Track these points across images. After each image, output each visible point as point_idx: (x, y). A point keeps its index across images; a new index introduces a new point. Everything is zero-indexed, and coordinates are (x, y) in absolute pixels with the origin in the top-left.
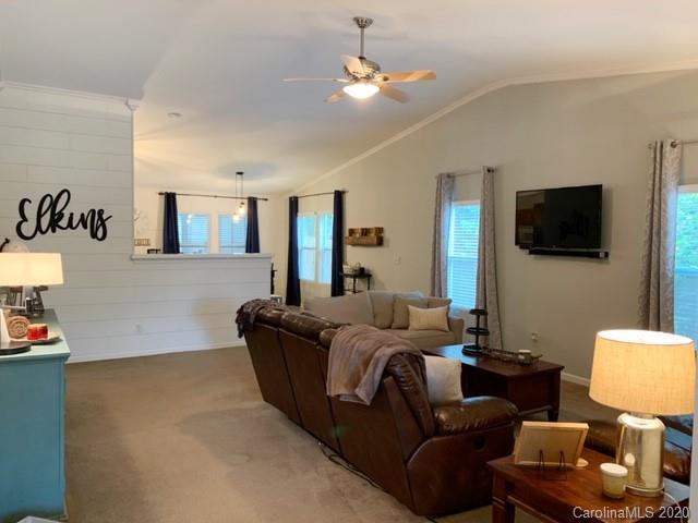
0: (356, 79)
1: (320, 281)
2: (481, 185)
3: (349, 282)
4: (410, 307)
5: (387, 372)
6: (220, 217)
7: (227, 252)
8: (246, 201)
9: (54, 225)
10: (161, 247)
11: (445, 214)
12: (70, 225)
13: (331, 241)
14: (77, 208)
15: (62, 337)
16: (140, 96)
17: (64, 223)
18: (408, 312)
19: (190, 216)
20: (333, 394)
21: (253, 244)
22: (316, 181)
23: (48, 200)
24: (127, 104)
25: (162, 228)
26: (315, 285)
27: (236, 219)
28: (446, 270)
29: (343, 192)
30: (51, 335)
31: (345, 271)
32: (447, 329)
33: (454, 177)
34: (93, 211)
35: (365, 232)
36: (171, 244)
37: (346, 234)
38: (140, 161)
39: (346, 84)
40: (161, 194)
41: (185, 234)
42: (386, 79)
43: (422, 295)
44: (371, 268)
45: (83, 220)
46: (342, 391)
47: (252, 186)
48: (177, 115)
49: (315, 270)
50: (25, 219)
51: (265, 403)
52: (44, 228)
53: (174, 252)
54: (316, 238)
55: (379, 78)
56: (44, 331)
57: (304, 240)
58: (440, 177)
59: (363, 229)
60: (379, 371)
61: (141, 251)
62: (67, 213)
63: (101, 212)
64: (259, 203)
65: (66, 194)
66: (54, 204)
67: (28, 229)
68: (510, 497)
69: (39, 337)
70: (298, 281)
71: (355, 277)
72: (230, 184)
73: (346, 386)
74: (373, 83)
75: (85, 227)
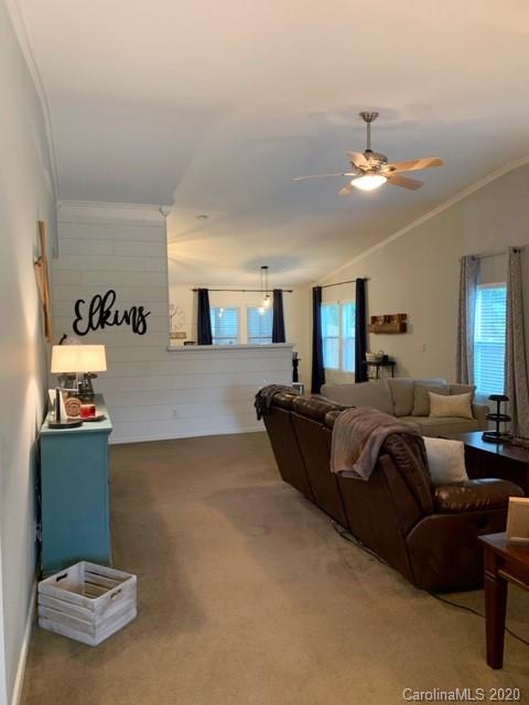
0: (364, 172)
1: (344, 370)
2: (506, 267)
3: (372, 370)
4: (432, 395)
5: (383, 450)
6: (248, 310)
7: (256, 342)
8: (271, 294)
9: (102, 322)
10: (195, 339)
11: (470, 298)
12: (116, 322)
13: (354, 330)
14: (121, 306)
15: (107, 416)
16: (171, 203)
17: (110, 320)
18: (428, 400)
19: (222, 310)
20: (336, 471)
21: (279, 335)
22: (337, 269)
23: (98, 300)
24: (160, 210)
25: (196, 321)
26: (340, 373)
27: (262, 311)
28: (472, 355)
29: (365, 280)
30: (98, 414)
31: (368, 359)
32: (471, 416)
33: (479, 259)
34: (134, 308)
35: (388, 319)
36: (205, 336)
37: (369, 321)
38: (173, 260)
39: (353, 178)
40: (194, 290)
41: (217, 327)
42: (392, 169)
43: (445, 382)
44: (394, 356)
45: (126, 317)
46: (344, 468)
47: (276, 279)
48: (205, 217)
49: (339, 358)
50: (79, 318)
51: (283, 482)
52: (95, 325)
53: (207, 344)
54: (339, 326)
55: (385, 169)
56: (93, 410)
57: (329, 329)
58: (464, 260)
59: (385, 317)
60: (376, 449)
61: (177, 343)
62: (113, 311)
63: (141, 309)
64: (285, 295)
65: (112, 294)
66: (102, 304)
67: (82, 326)
68: (500, 571)
69: (89, 415)
70: (323, 370)
71: (378, 365)
72: (255, 278)
73: (346, 463)
74: (381, 174)
75: (128, 323)
